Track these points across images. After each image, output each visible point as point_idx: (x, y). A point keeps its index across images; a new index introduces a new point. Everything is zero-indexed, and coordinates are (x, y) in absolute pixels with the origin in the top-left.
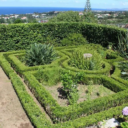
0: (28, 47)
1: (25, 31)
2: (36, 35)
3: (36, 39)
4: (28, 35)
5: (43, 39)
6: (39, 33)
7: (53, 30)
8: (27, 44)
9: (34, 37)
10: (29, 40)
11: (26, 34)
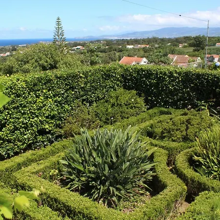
0: (26, 135)
1: (18, 96)
2: (42, 103)
3: (44, 114)
4: (25, 106)
5: (58, 110)
6: (47, 97)
7: (75, 88)
8: (23, 128)
9: (38, 109)
10: (29, 117)
11: (21, 104)
